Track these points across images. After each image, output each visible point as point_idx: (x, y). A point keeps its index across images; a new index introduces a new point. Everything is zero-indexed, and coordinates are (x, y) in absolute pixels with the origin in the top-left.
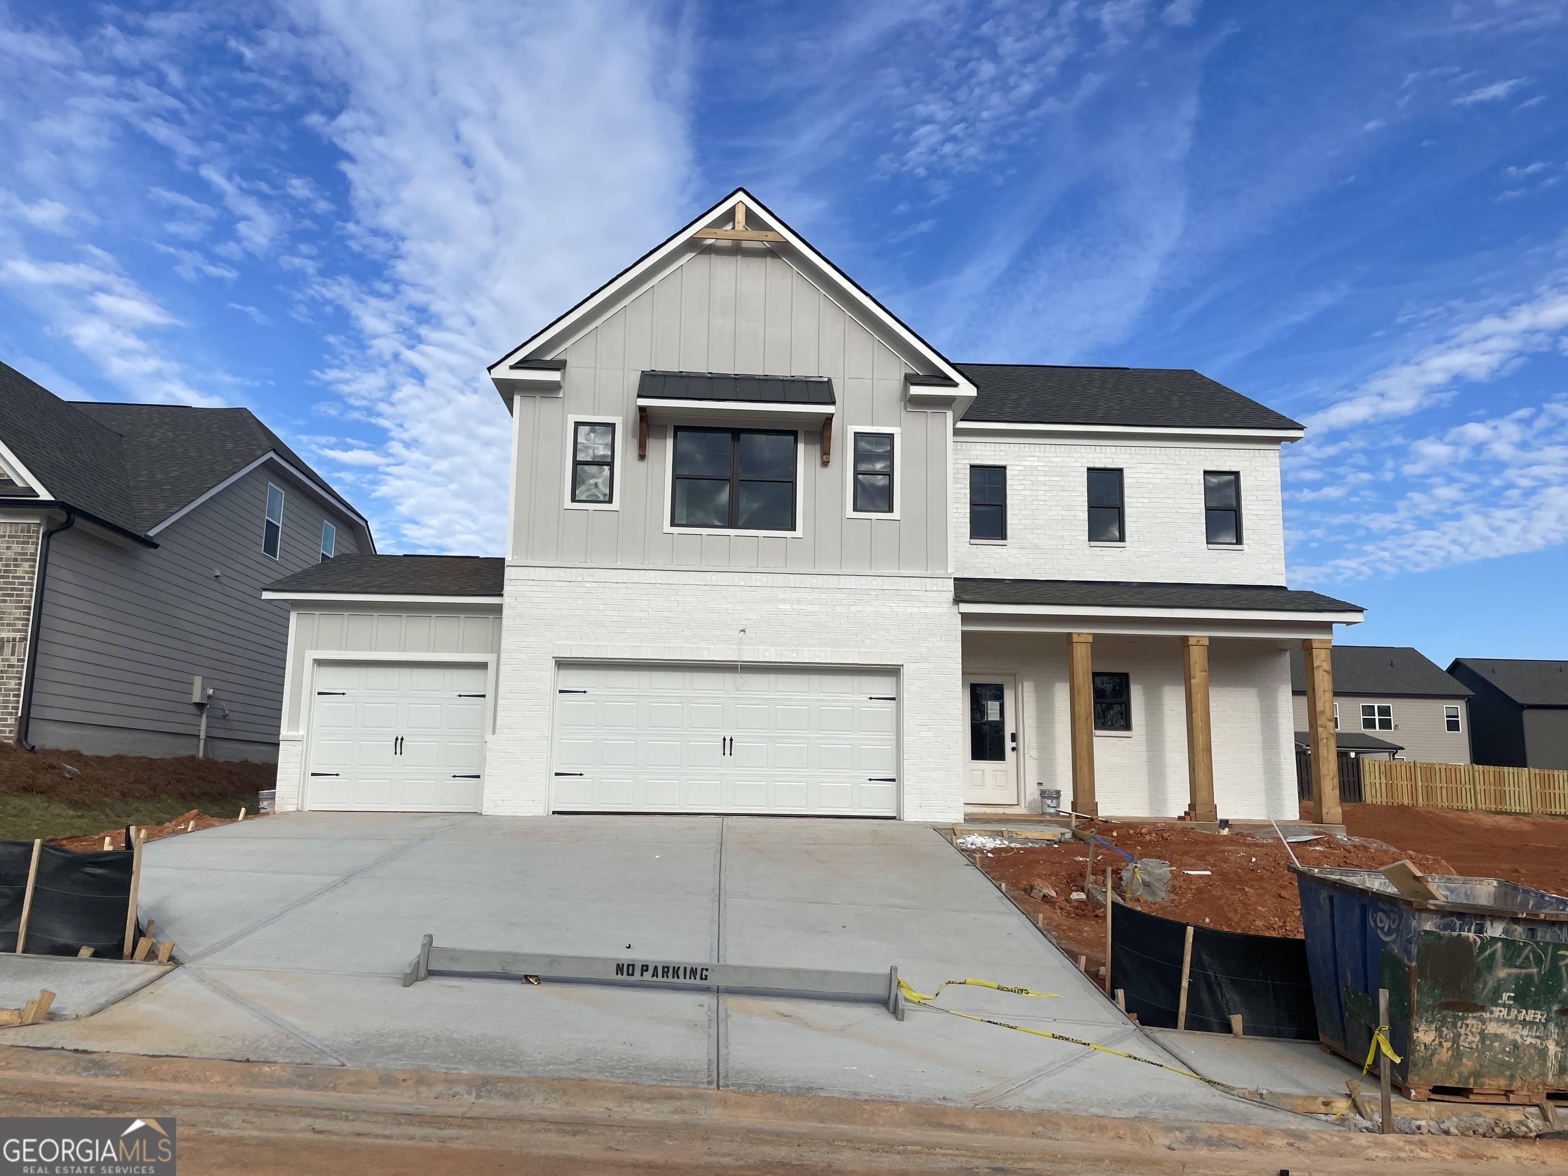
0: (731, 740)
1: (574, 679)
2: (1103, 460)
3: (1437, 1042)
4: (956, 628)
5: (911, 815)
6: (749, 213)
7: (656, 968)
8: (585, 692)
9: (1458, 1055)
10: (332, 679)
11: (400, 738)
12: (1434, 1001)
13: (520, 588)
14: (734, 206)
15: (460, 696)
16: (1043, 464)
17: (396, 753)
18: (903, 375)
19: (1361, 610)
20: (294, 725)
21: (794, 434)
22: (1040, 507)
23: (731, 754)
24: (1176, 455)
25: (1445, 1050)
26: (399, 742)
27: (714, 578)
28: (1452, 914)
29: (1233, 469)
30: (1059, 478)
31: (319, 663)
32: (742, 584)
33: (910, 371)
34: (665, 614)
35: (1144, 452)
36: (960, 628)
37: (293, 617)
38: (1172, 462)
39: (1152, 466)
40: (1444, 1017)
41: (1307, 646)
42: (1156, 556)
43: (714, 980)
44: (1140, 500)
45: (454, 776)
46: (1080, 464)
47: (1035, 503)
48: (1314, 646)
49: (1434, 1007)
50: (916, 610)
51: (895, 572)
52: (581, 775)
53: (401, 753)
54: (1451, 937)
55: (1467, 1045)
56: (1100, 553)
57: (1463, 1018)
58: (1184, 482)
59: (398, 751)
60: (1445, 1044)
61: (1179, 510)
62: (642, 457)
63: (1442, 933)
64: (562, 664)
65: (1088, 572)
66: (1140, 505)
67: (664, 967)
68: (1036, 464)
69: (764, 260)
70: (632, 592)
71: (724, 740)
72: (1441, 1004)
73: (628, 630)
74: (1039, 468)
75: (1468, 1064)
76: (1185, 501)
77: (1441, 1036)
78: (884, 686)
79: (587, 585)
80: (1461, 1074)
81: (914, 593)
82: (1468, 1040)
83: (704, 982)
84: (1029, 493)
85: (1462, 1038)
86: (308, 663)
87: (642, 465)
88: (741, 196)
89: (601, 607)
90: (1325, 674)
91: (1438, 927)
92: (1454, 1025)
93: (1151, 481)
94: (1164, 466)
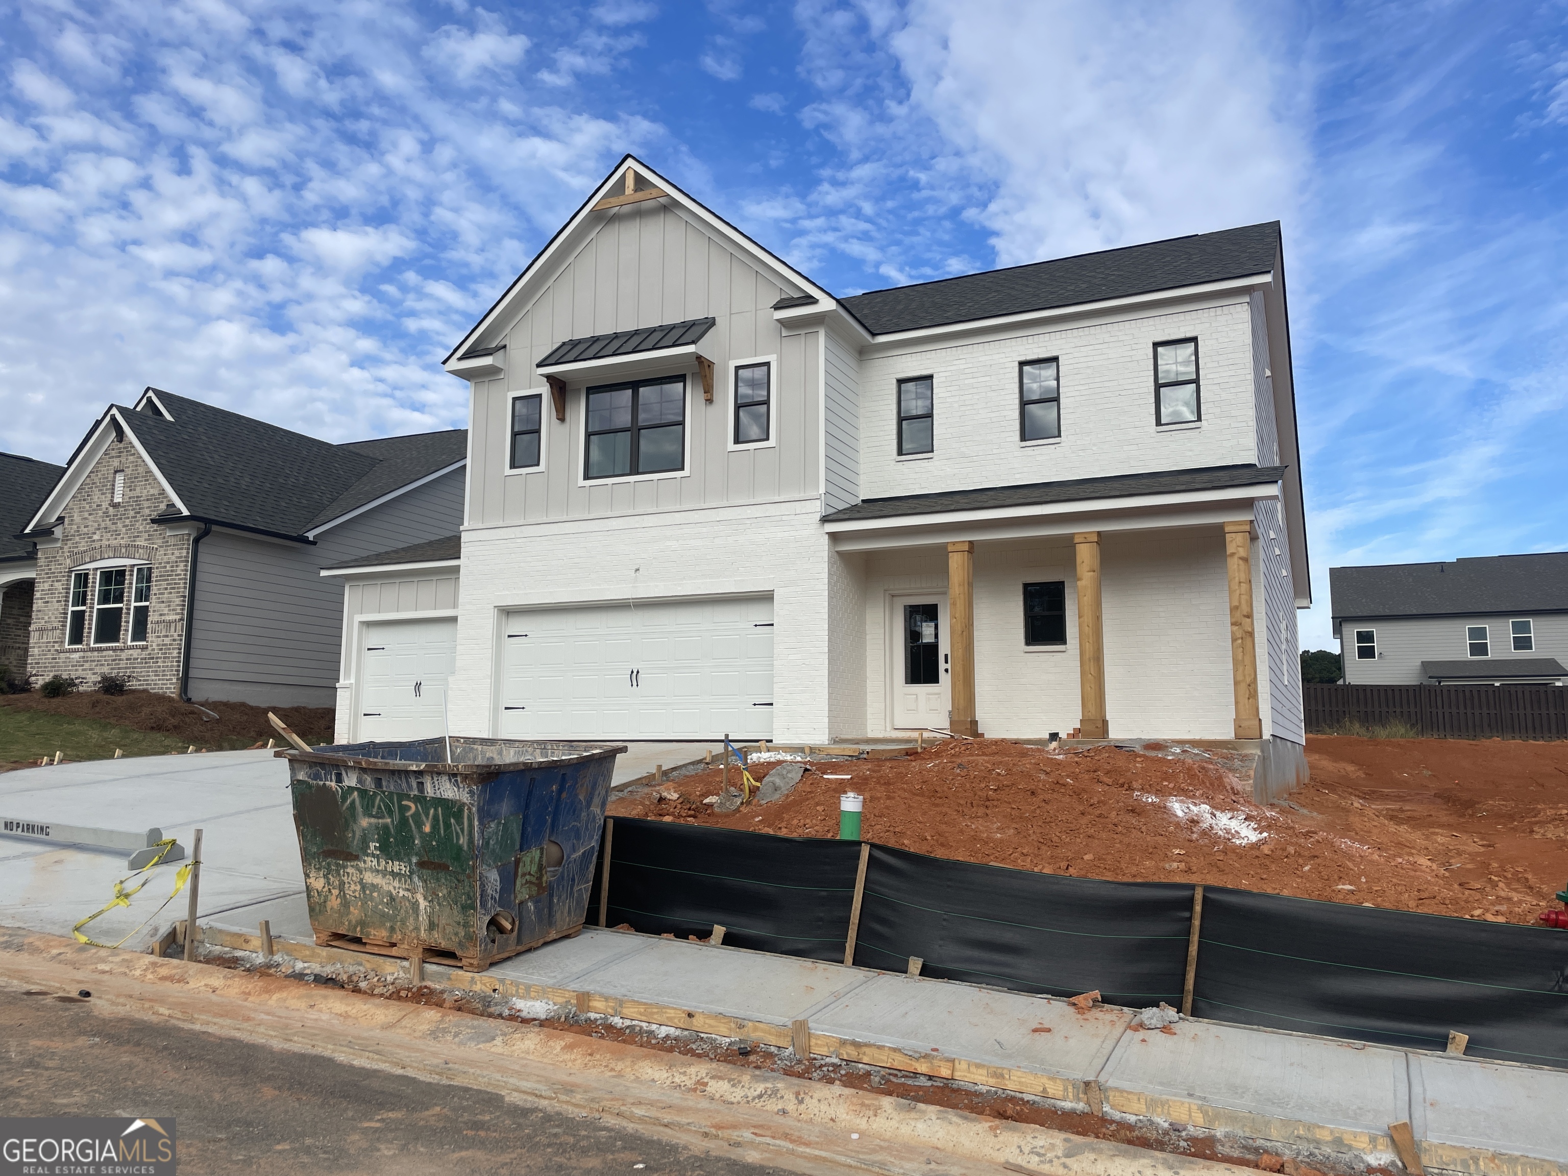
0: (637, 672)
1: (517, 625)
2: (1036, 350)
3: (326, 889)
4: (822, 548)
8: (526, 636)
9: (346, 904)
10: (375, 638)
11: (417, 683)
12: (318, 849)
14: (625, 172)
16: (970, 365)
17: (417, 696)
20: (348, 676)
21: (684, 378)
22: (967, 413)
23: (636, 685)
24: (1120, 331)
25: (334, 897)
26: (417, 686)
27: (615, 523)
28: (316, 764)
29: (1189, 335)
30: (988, 378)
32: (637, 526)
33: (784, 297)
35: (1081, 333)
36: (827, 548)
37: (348, 588)
38: (1115, 339)
39: (1091, 348)
40: (329, 864)
42: (1094, 448)
44: (1076, 388)
46: (1009, 359)
47: (963, 408)
48: (1227, 530)
49: (319, 854)
50: (786, 534)
51: (769, 499)
52: (523, 708)
53: (420, 696)
54: (318, 785)
55: (351, 893)
56: (1031, 453)
57: (345, 867)
58: (1130, 358)
59: (418, 694)
60: (333, 891)
62: (562, 419)
63: (311, 782)
64: (505, 612)
65: (1018, 476)
66: (1077, 393)
68: (962, 367)
69: (657, 217)
70: (552, 543)
71: (632, 672)
72: (324, 852)
73: (548, 578)
74: (969, 371)
75: (355, 913)
76: (1130, 381)
77: (329, 884)
78: (766, 613)
79: (519, 541)
80: (350, 922)
82: (352, 889)
85: (347, 886)
86: (357, 625)
87: (562, 427)
88: (629, 162)
89: (529, 559)
90: (1241, 562)
91: (309, 777)
92: (338, 872)
93: (1090, 364)
94: (1106, 345)
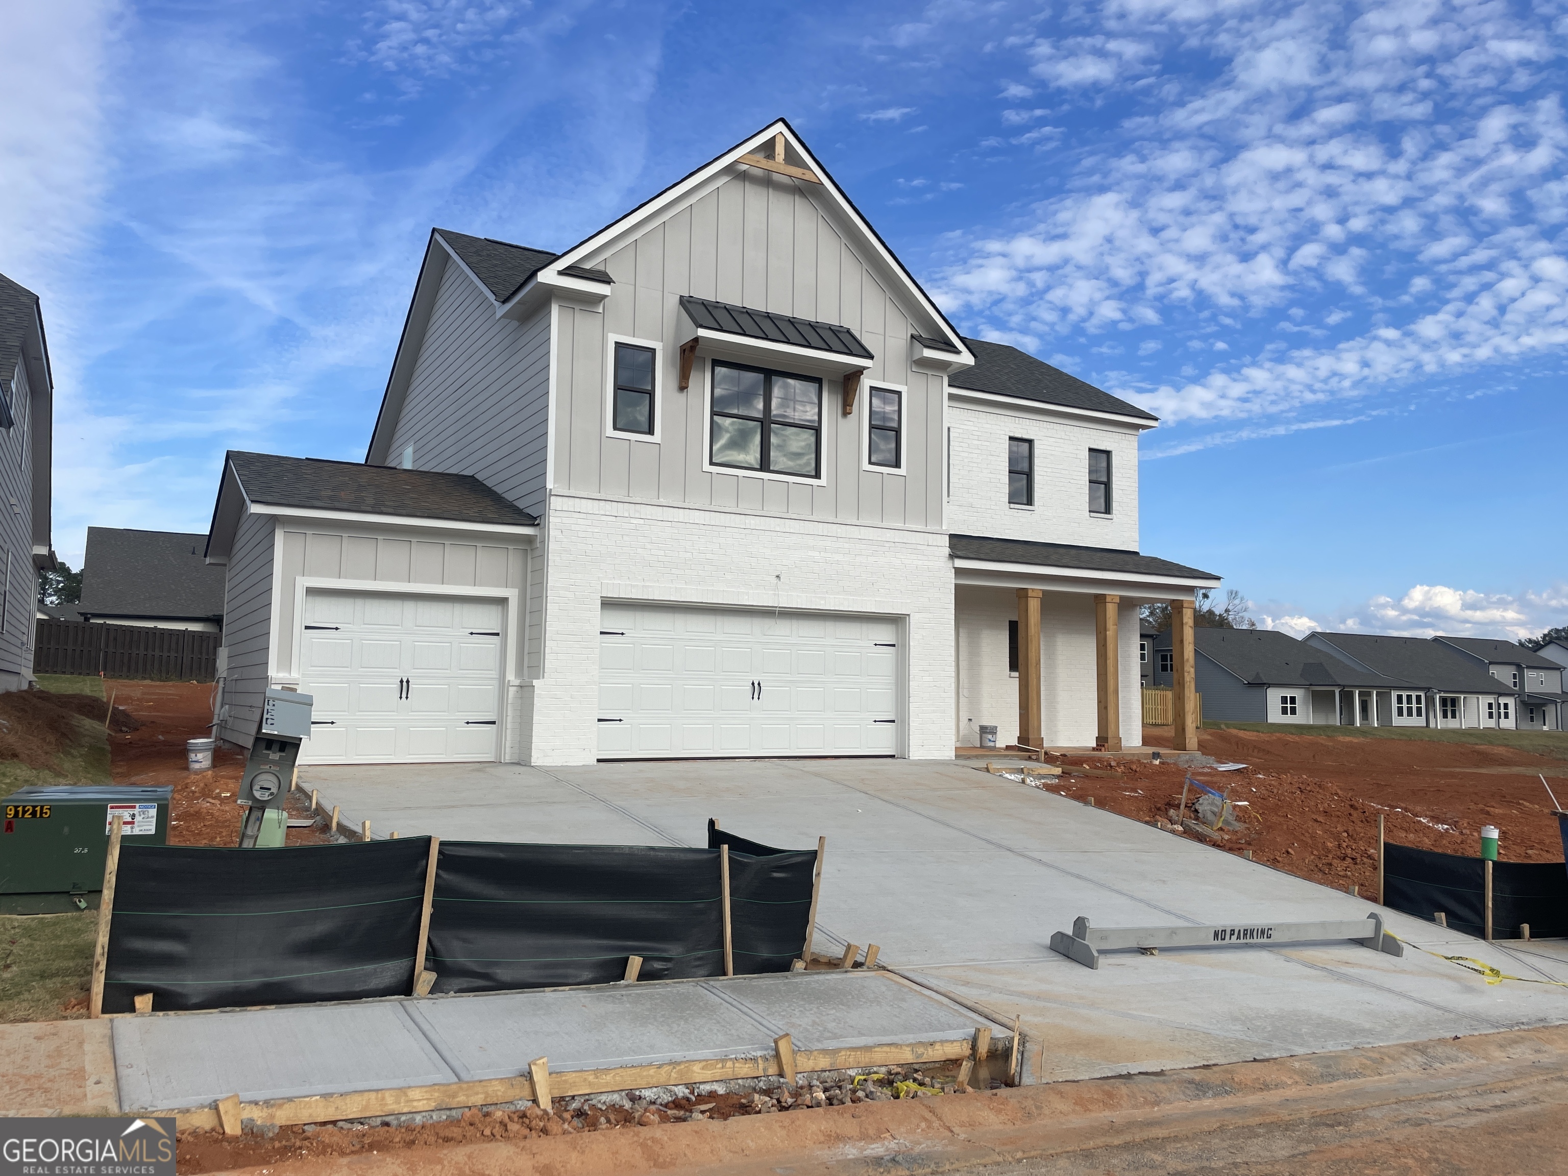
0: (759, 684)
1: (618, 621)
2: (1020, 431)
4: (950, 581)
5: (916, 754)
6: (788, 145)
7: (1239, 931)
8: (622, 634)
11: (405, 680)
13: (565, 520)
14: (775, 137)
15: (472, 634)
16: (977, 429)
17: (401, 698)
18: (909, 335)
19: (1218, 578)
21: (818, 381)
22: (974, 469)
23: (759, 698)
24: (1071, 432)
26: (404, 686)
27: (753, 522)
29: (1105, 448)
30: (988, 444)
31: (311, 592)
32: (778, 529)
33: (915, 333)
34: (709, 556)
35: (1048, 427)
36: (953, 581)
37: (279, 538)
38: (1067, 438)
39: (1054, 440)
41: (1178, 606)
42: (1054, 520)
43: (1277, 937)
44: (1045, 469)
45: (468, 723)
46: (1004, 433)
48: (1185, 605)
50: (920, 563)
51: (900, 525)
52: (620, 720)
53: (407, 698)
56: (1016, 514)
58: (1075, 456)
59: (404, 695)
61: (1072, 481)
62: (683, 388)
64: (609, 604)
66: (1045, 474)
67: (1244, 930)
69: (791, 198)
70: (676, 531)
71: (753, 684)
73: (674, 571)
74: (975, 433)
76: (1077, 474)
78: (885, 634)
79: (633, 521)
81: (919, 547)
83: (1269, 941)
84: (966, 454)
86: (300, 593)
87: (682, 397)
88: (780, 127)
89: (648, 546)
90: (1190, 629)
93: (1053, 453)
94: (1062, 441)
